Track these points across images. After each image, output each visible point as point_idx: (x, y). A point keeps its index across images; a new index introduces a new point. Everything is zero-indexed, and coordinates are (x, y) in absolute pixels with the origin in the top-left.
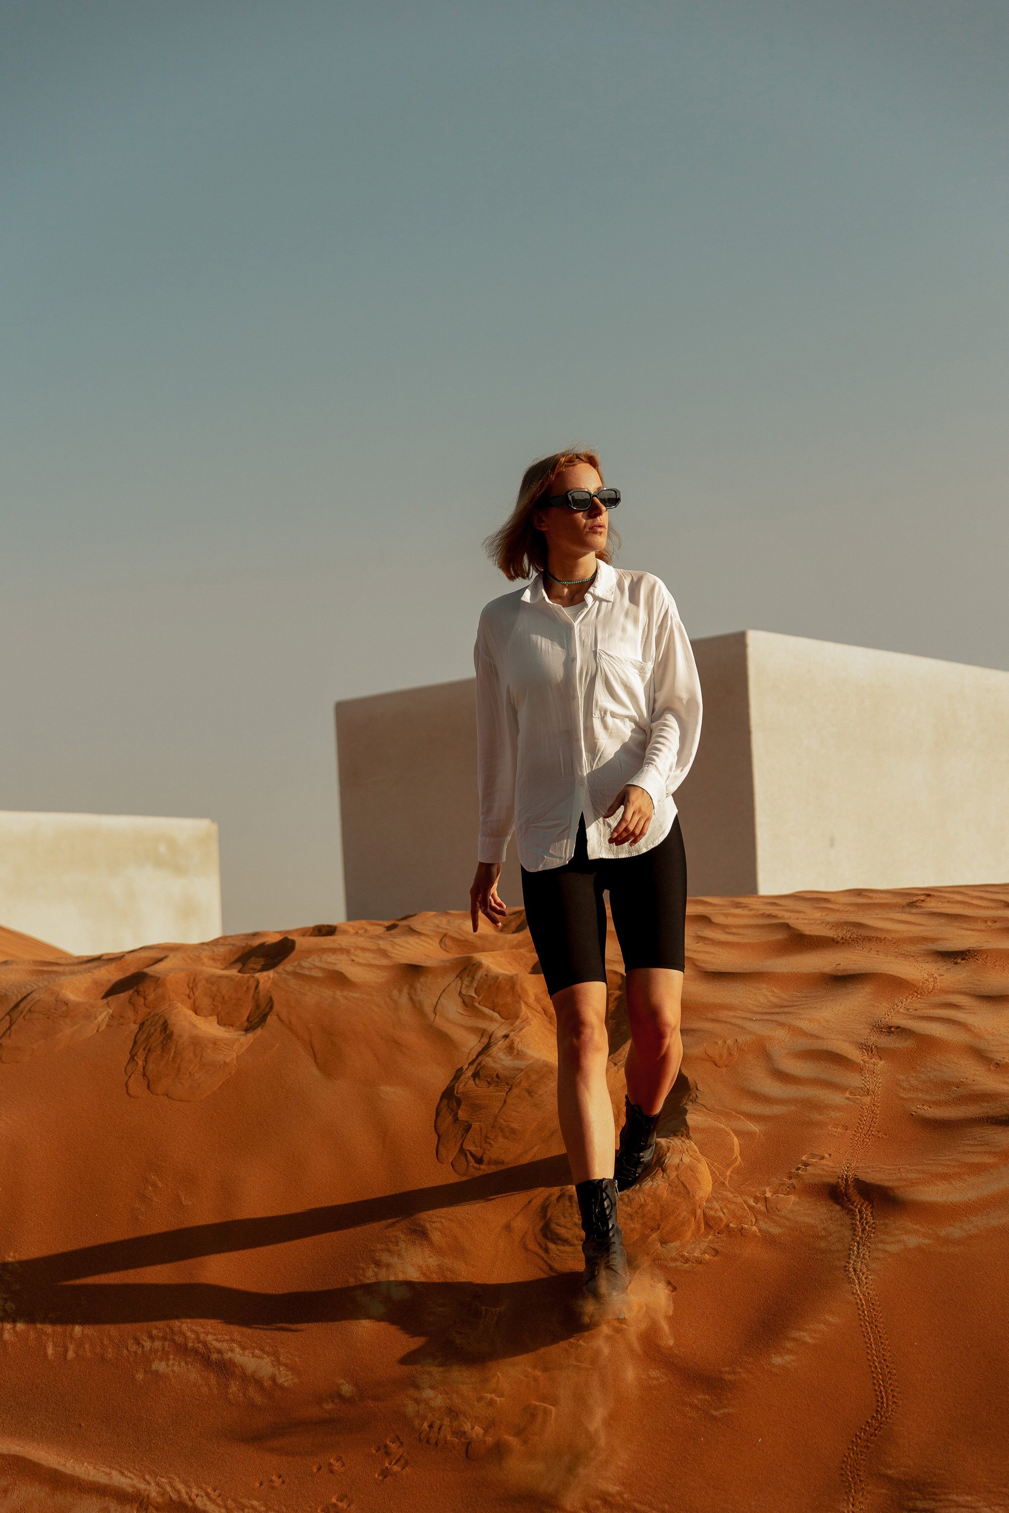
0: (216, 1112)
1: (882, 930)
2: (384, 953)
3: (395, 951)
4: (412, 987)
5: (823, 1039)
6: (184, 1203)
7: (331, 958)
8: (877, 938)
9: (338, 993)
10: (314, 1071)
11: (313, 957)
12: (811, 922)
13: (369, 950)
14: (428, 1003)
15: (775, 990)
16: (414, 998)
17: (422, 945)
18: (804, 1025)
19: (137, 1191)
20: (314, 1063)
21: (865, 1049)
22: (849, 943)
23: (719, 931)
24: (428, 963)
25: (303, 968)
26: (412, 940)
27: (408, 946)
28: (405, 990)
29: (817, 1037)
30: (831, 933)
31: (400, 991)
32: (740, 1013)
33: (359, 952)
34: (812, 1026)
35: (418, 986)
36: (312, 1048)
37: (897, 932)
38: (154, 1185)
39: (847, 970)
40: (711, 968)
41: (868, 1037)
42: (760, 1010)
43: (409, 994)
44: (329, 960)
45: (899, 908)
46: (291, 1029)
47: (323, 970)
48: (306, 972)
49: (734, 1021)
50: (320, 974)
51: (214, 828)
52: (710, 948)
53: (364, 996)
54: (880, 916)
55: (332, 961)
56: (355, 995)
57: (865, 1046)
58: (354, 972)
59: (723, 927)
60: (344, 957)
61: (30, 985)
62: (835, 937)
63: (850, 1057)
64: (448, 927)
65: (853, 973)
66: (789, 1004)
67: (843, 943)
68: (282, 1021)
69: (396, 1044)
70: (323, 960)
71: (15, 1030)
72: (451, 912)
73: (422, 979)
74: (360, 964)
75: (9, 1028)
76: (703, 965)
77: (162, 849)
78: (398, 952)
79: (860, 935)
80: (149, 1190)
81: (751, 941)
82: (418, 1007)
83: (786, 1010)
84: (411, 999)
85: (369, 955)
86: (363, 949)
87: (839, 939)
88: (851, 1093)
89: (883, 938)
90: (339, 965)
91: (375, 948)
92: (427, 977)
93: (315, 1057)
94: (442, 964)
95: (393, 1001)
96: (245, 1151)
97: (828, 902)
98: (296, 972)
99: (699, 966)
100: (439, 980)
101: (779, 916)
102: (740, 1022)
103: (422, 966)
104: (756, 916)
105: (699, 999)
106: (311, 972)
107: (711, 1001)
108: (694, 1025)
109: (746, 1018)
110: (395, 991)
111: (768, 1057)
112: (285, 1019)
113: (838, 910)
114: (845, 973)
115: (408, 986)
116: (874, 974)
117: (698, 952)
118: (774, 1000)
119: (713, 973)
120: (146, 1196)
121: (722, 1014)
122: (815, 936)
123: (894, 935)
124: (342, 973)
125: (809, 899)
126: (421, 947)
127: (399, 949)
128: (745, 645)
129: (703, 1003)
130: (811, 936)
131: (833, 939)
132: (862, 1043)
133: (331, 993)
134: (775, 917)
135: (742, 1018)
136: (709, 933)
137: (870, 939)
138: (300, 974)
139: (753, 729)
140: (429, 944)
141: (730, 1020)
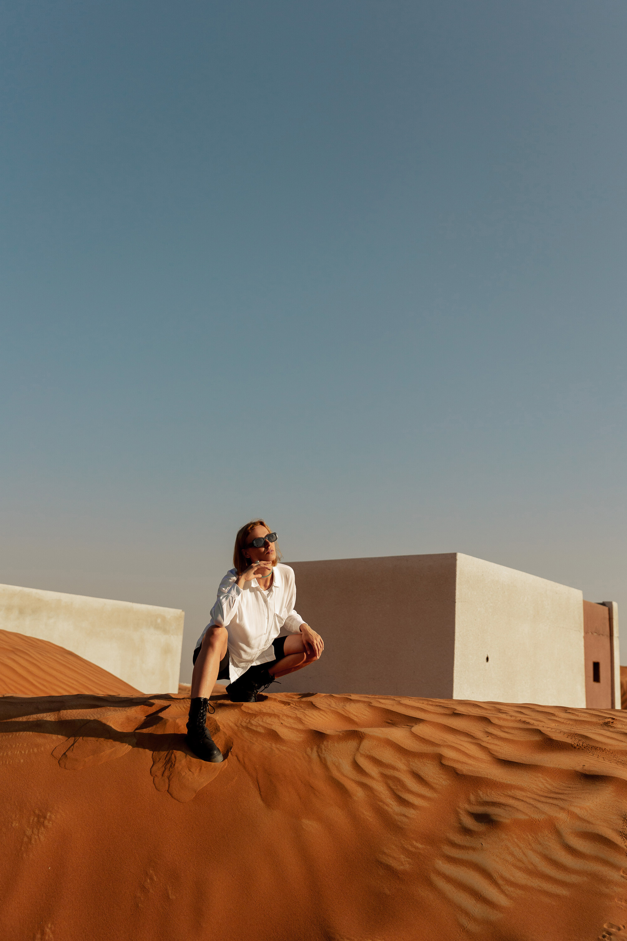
0: (195, 824)
1: (601, 743)
2: (300, 721)
3: (306, 720)
4: (319, 747)
5: (592, 824)
6: (170, 897)
7: (269, 720)
8: (600, 748)
9: (274, 745)
10: (259, 800)
11: (258, 718)
12: (553, 730)
13: (290, 717)
14: (330, 759)
15: (547, 779)
16: (321, 755)
17: (322, 718)
18: (577, 811)
19: (140, 881)
20: (259, 795)
21: (625, 837)
22: (582, 749)
23: (497, 729)
24: (328, 732)
25: (252, 724)
26: (315, 713)
27: (313, 716)
28: (315, 749)
29: (588, 822)
30: (569, 740)
31: (312, 749)
32: (529, 794)
33: (285, 718)
34: (583, 812)
35: (323, 747)
36: (258, 783)
37: (611, 745)
38: (152, 879)
39: (592, 771)
40: (502, 757)
41: (623, 827)
42: (541, 793)
43: (317, 752)
44: (267, 721)
45: (599, 725)
46: (245, 767)
47: (265, 728)
48: (254, 728)
49: (528, 800)
50: (261, 730)
51: (183, 613)
52: (496, 742)
53: (290, 750)
54: (593, 731)
55: (269, 722)
56: (284, 748)
57: (624, 834)
58: (283, 732)
59: (500, 727)
60: (276, 720)
61: (89, 716)
62: (573, 743)
63: (616, 842)
64: (336, 707)
65: (597, 774)
66: (560, 791)
67: (579, 748)
68: (239, 761)
69: (311, 788)
70: (264, 721)
71: (76, 746)
72: (333, 695)
73: (325, 743)
74: (286, 727)
75: (73, 745)
76: (495, 753)
77: (159, 621)
78: (308, 720)
79: (589, 745)
80: (147, 882)
81: (520, 739)
82: (324, 762)
83: (560, 796)
84: (319, 756)
85: (291, 721)
86: (288, 716)
87: (576, 746)
88: (624, 872)
89: (604, 749)
90: (274, 726)
91: (295, 716)
92: (328, 742)
93: (260, 790)
94: (337, 733)
95: (308, 755)
96: (213, 858)
97: (554, 715)
98: (248, 727)
99: (493, 754)
100: (336, 745)
101: (531, 723)
102: (532, 801)
103: (325, 734)
104: (516, 721)
105: (501, 781)
106: (257, 728)
107: (509, 782)
108: (502, 800)
109: (535, 799)
110: (309, 748)
111: (558, 833)
112: (241, 759)
113: (563, 723)
114: (591, 773)
115: (316, 746)
116: (612, 777)
117: (490, 743)
118: (549, 787)
119: (503, 760)
120: (145, 887)
121: (519, 794)
122: (560, 741)
123: (610, 747)
124: (275, 731)
125: (538, 711)
126: (321, 719)
127: (308, 718)
128: (455, 560)
129: (504, 783)
130: (557, 741)
131: (572, 745)
132: (621, 832)
133: (269, 745)
134: (528, 723)
135: (533, 799)
136: (491, 730)
137: (596, 748)
138: (250, 729)
139: (457, 601)
140: (326, 717)
141: (524, 799)
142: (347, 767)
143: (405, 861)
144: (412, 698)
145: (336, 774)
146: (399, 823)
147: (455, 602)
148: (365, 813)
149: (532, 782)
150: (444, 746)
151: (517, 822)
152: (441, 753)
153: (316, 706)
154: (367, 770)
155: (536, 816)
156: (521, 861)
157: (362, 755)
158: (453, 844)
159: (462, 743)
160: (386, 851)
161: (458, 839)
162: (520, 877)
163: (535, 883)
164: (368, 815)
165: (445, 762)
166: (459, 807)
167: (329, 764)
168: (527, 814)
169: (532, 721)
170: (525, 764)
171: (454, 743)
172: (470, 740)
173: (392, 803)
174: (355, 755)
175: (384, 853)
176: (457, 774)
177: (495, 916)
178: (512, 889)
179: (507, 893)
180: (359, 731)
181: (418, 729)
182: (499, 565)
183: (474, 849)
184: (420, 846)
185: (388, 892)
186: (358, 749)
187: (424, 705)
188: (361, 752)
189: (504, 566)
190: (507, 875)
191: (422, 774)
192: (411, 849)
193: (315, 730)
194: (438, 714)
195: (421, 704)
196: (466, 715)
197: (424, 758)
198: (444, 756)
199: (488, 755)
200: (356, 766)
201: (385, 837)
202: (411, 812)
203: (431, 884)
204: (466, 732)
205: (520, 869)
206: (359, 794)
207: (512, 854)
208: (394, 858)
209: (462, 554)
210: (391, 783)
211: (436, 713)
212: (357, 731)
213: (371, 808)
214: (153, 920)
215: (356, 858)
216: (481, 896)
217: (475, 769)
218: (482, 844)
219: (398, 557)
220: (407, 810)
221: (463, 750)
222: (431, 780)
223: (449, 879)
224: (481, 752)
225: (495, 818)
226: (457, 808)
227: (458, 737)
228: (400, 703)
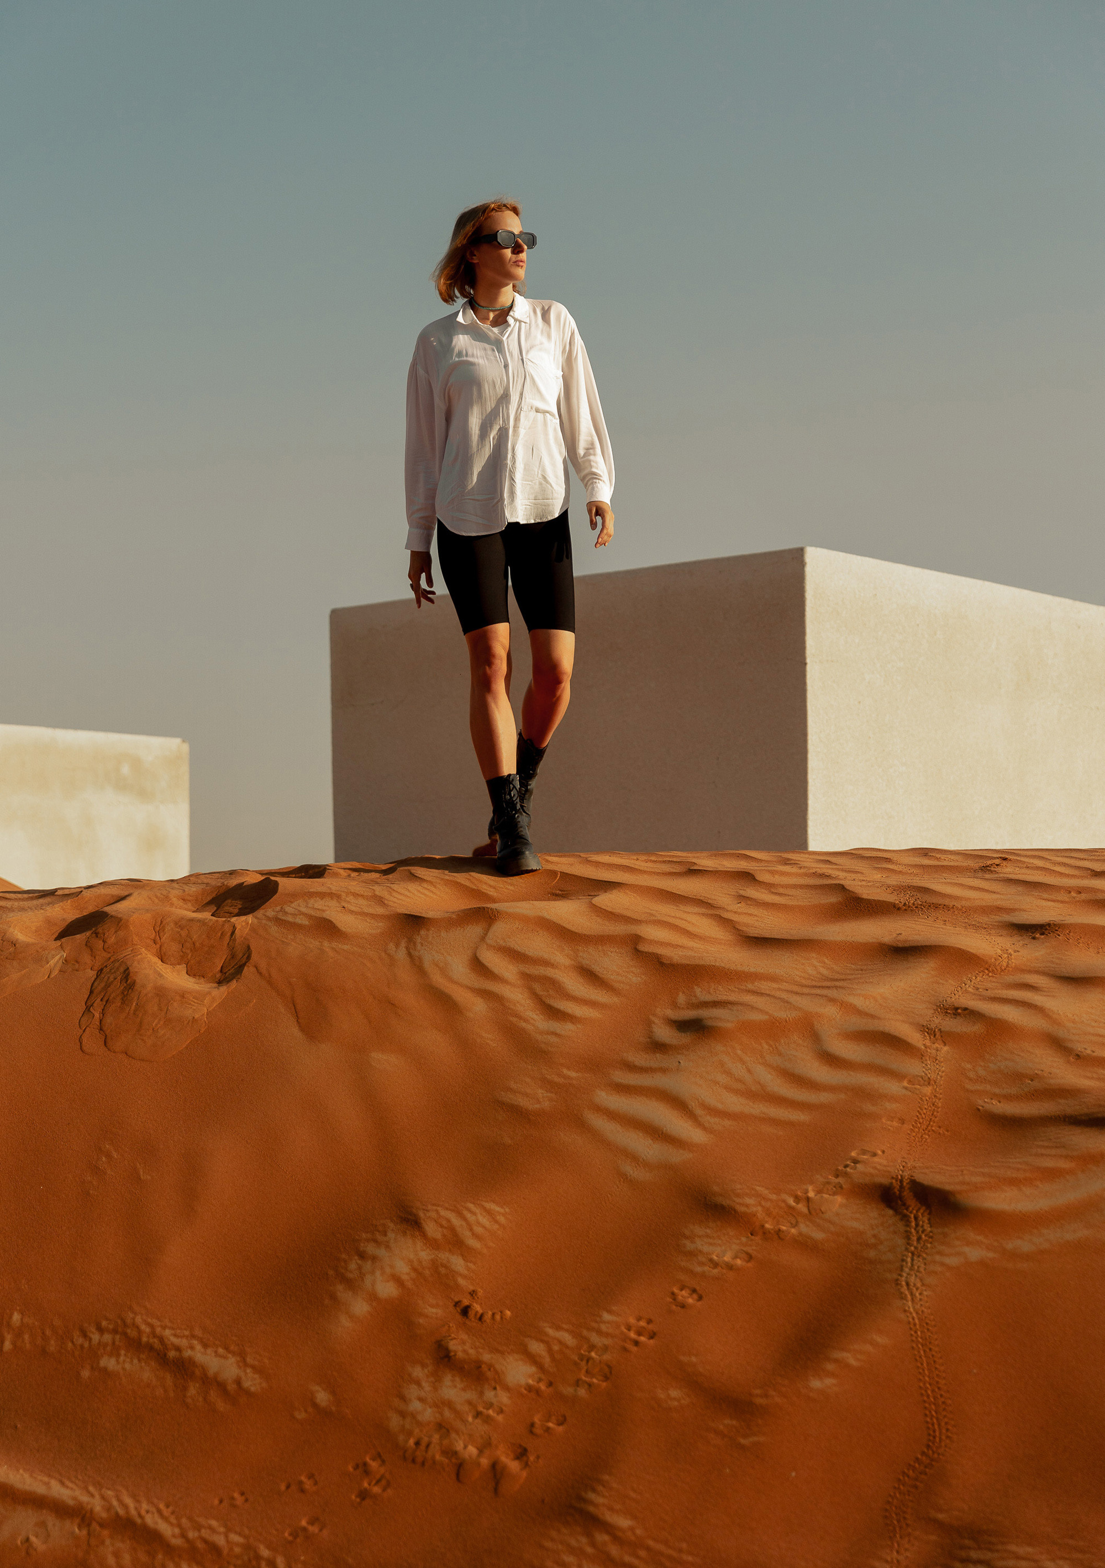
0: (182, 1075)
1: (950, 896)
2: (380, 901)
3: (392, 898)
4: (410, 940)
5: (879, 1018)
6: (142, 1178)
7: (319, 904)
8: (945, 905)
9: (326, 944)
10: (295, 1031)
11: (298, 902)
12: (869, 884)
13: (362, 896)
14: (429, 957)
15: (826, 961)
16: (413, 954)
17: (425, 895)
18: (858, 1002)
19: (89, 1161)
20: (296, 1022)
21: (927, 1033)
22: (911, 910)
23: (763, 890)
24: (430, 914)
25: (286, 913)
26: (413, 886)
27: (407, 893)
28: (403, 944)
29: (873, 1017)
30: (891, 898)
31: (397, 945)
32: (785, 986)
33: (351, 898)
34: (867, 1003)
35: (419, 940)
36: (294, 1006)
37: (967, 899)
38: (109, 1156)
39: (909, 941)
40: (753, 932)
41: (931, 1019)
42: (808, 982)
43: (407, 948)
44: (316, 906)
45: (970, 872)
46: (270, 982)
47: (310, 917)
48: (290, 919)
49: (778, 994)
50: (305, 922)
51: (185, 748)
52: (753, 910)
53: (355, 949)
54: (948, 881)
55: (320, 907)
56: (346, 947)
57: (927, 1029)
58: (345, 921)
59: (769, 886)
60: (333, 903)
62: (897, 902)
63: (909, 1040)
65: (915, 944)
66: (842, 977)
67: (906, 910)
68: (260, 974)
69: (391, 1005)
70: (310, 905)
73: (423, 932)
74: (352, 912)
76: (744, 929)
77: (126, 770)
78: (395, 900)
79: (925, 902)
80: (102, 1161)
81: (800, 903)
82: (417, 963)
83: (837, 984)
84: (410, 955)
85: (363, 902)
86: (356, 895)
87: (901, 905)
88: (910, 1082)
89: (951, 906)
90: (328, 913)
91: (370, 894)
92: (428, 930)
93: (297, 1016)
94: (446, 915)
95: (389, 955)
96: (214, 1121)
97: (889, 862)
98: (279, 919)
99: (740, 930)
100: (443, 934)
101: (833, 876)
102: (784, 995)
103: (424, 918)
104: (806, 875)
105: (739, 968)
106: (295, 918)
107: (752, 970)
108: (732, 997)
109: (792, 992)
110: (391, 944)
111: (815, 1037)
112: (264, 971)
113: (900, 872)
114: (907, 945)
115: (406, 939)
116: (940, 946)
117: (739, 914)
118: (825, 972)
119: (755, 938)
120: (99, 1168)
121: (764, 986)
122: (874, 900)
123: (964, 902)
124: (330, 921)
125: (867, 858)
126: (423, 896)
127: (396, 896)
128: (802, 564)
129: (744, 972)
130: (869, 900)
131: (894, 905)
132: (923, 1026)
133: (318, 943)
134: (829, 877)
135: (787, 991)
136: (752, 892)
137: (936, 907)
138: (282, 920)
139: (808, 661)
140: (432, 892)
141: (773, 993)
142: (459, 968)
143: (543, 1097)
144: (621, 852)
145: (438, 979)
146: (543, 1046)
147: (806, 664)
148: (484, 1035)
149: (796, 966)
150: (647, 922)
151: (748, 1028)
152: (639, 933)
153: (417, 875)
154: (496, 970)
155: (782, 1014)
156: (741, 1081)
157: (490, 947)
158: (631, 1068)
159: (684, 916)
160: (513, 1085)
161: (640, 1059)
162: (735, 1103)
163: (758, 1109)
164: (489, 1038)
165: (643, 947)
166: (654, 1015)
167: (427, 965)
168: (767, 1013)
169: (834, 873)
170: (790, 940)
171: (669, 916)
172: (703, 910)
173: (535, 1017)
174: (477, 947)
175: (510, 1089)
176: (662, 964)
177: (677, 1156)
178: (717, 1120)
179: (707, 1125)
180: (488, 908)
181: (605, 900)
182: (918, 570)
183: (664, 1070)
184: (573, 1074)
185: (508, 1141)
186: (483, 938)
187: (637, 863)
188: (489, 941)
189: (931, 569)
190: (712, 1101)
191: (596, 968)
192: (556, 1079)
193: (406, 914)
194: (658, 874)
195: (632, 861)
196: (710, 871)
197: (605, 943)
198: (644, 938)
199: (731, 932)
200: (478, 966)
201: (514, 1067)
202: (567, 1029)
203: (582, 1125)
204: (699, 898)
205: (736, 1092)
206: (477, 1007)
207: (728, 1073)
208: (527, 1095)
209: (819, 549)
210: (537, 987)
211: (654, 873)
212: (484, 908)
213: (497, 1028)
214: (115, 1210)
215: (460, 1101)
216: (662, 1133)
217: (696, 955)
218: (679, 1062)
219: (670, 566)
220: (560, 1026)
221: (683, 926)
222: (612, 977)
223: (612, 1115)
224: (717, 929)
225: (709, 1023)
226: (651, 1017)
227: (682, 907)
228: (588, 862)
